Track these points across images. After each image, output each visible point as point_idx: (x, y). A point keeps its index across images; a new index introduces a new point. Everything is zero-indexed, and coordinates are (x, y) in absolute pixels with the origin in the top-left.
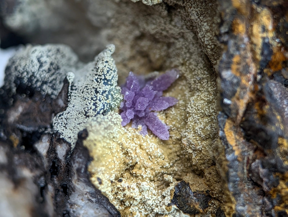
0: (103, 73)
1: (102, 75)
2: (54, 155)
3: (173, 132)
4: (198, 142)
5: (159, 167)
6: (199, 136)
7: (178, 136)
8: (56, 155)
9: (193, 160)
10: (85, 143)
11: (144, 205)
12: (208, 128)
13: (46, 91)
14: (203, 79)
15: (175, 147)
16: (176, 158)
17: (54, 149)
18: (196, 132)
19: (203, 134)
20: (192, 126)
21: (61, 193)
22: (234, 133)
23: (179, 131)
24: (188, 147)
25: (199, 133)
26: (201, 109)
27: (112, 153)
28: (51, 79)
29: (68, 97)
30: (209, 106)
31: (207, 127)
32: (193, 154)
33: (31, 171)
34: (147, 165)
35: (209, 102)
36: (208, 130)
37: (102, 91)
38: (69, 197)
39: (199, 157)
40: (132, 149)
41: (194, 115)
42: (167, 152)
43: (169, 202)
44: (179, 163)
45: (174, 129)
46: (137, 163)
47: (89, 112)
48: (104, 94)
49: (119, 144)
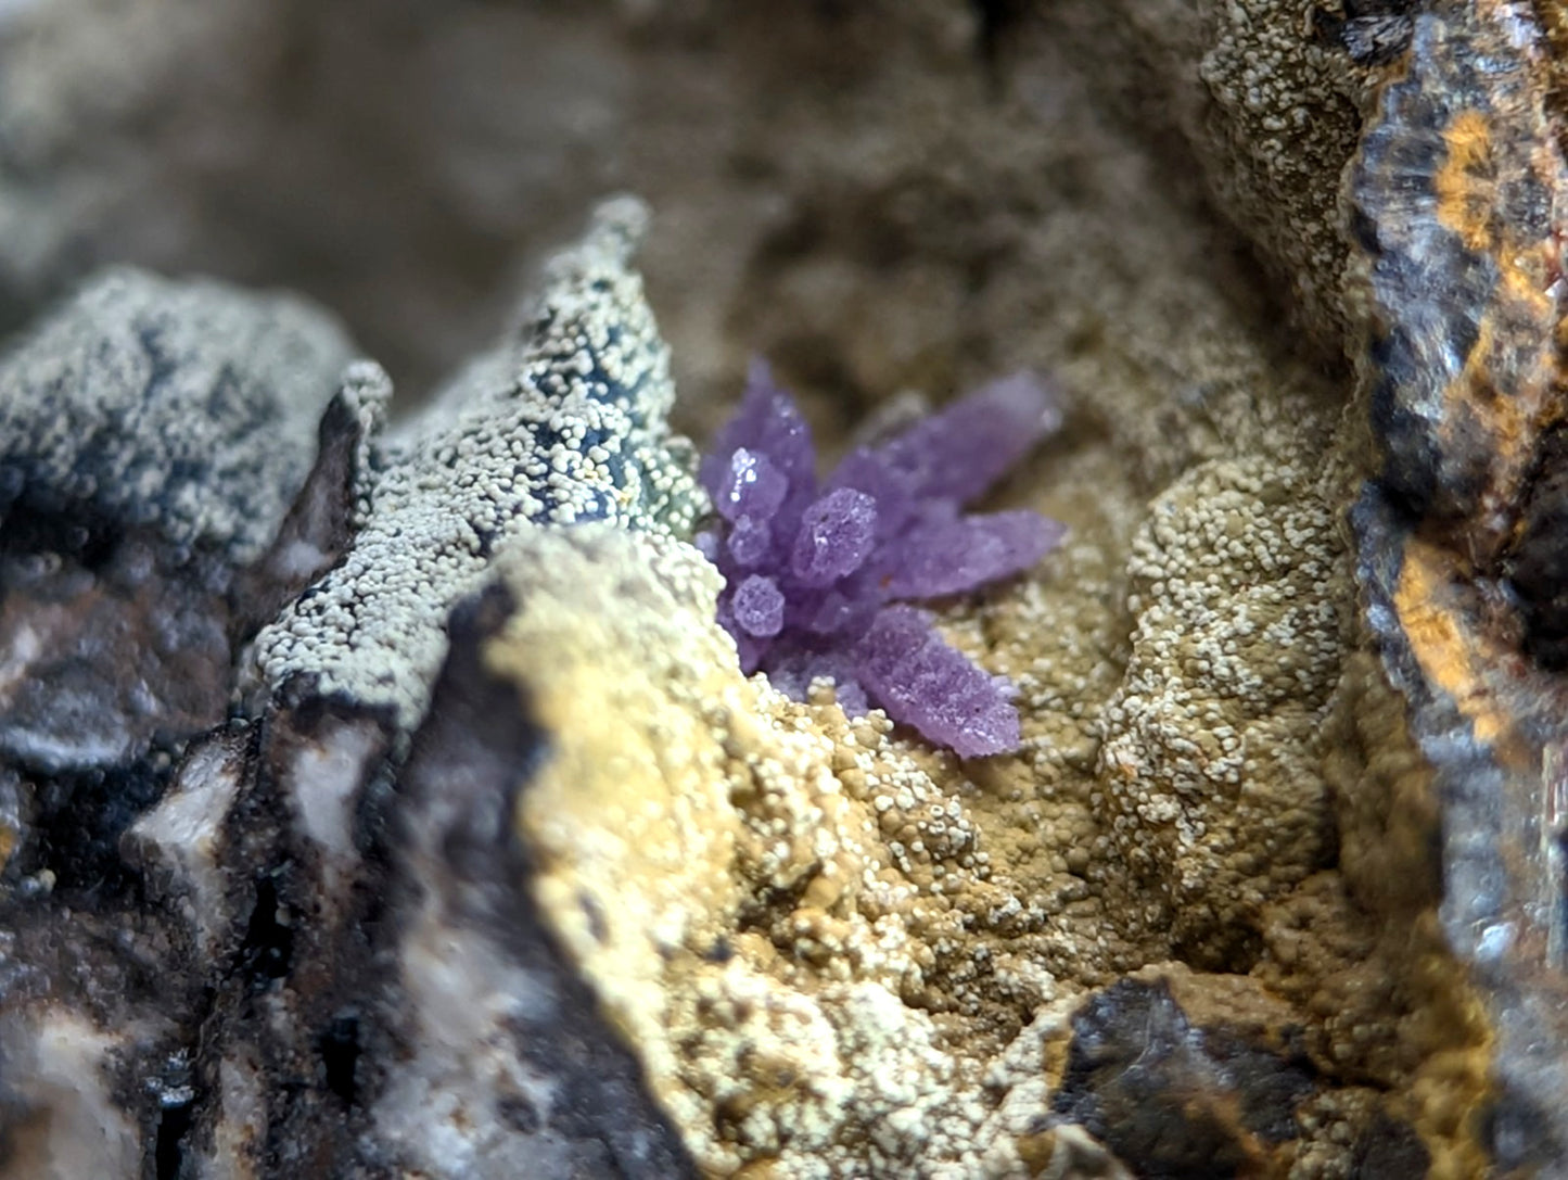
0: (581, 340)
1: (578, 349)
2: (271, 833)
3: (1038, 720)
4: (1217, 730)
5: (959, 921)
6: (1224, 689)
7: (1069, 746)
8: (285, 834)
9: (1182, 864)
10: (501, 655)
11: (865, 1154)
12: (1282, 630)
13: (201, 520)
14: (1225, 388)
15: (1054, 819)
16: (1066, 882)
17: (276, 783)
18: (1201, 673)
19: (1247, 671)
20: (1170, 647)
21: (310, 1099)
22: (1459, 625)
23: (1076, 718)
24: (1147, 784)
25: (1225, 671)
26: (1224, 539)
27: (666, 771)
28: (228, 457)
29: (351, 503)
30: (1277, 515)
31: (1272, 626)
32: (1178, 824)
33: (100, 1018)
34: (881, 894)
35: (1277, 496)
36: (1284, 648)
37: (581, 432)
38: (366, 1112)
39: (1226, 835)
40: (790, 769)
41: (1181, 582)
42: (1006, 840)
43: (1039, 1109)
44: (1083, 915)
45: (1044, 706)
46: (816, 871)
47: (503, 532)
48: (596, 450)
49: (708, 720)
